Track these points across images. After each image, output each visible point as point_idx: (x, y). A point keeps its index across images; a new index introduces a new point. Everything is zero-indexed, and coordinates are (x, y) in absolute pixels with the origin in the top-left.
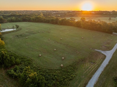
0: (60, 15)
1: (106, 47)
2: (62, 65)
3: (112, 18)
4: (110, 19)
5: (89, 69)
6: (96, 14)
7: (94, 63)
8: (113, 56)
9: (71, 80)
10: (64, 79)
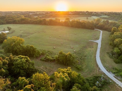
0: (41, 16)
1: (95, 38)
2: (75, 51)
3: (88, 18)
4: (87, 18)
5: (92, 50)
6: (74, 14)
7: (93, 47)
8: (101, 43)
9: (85, 56)
10: (82, 57)
